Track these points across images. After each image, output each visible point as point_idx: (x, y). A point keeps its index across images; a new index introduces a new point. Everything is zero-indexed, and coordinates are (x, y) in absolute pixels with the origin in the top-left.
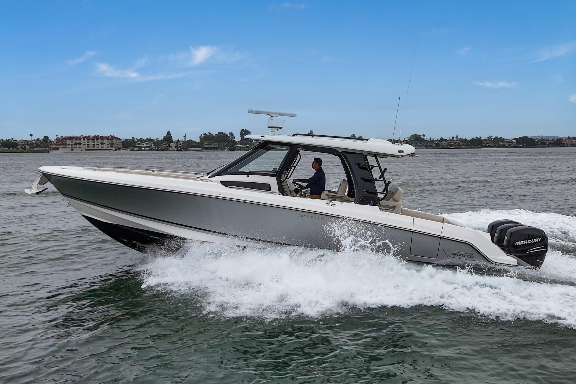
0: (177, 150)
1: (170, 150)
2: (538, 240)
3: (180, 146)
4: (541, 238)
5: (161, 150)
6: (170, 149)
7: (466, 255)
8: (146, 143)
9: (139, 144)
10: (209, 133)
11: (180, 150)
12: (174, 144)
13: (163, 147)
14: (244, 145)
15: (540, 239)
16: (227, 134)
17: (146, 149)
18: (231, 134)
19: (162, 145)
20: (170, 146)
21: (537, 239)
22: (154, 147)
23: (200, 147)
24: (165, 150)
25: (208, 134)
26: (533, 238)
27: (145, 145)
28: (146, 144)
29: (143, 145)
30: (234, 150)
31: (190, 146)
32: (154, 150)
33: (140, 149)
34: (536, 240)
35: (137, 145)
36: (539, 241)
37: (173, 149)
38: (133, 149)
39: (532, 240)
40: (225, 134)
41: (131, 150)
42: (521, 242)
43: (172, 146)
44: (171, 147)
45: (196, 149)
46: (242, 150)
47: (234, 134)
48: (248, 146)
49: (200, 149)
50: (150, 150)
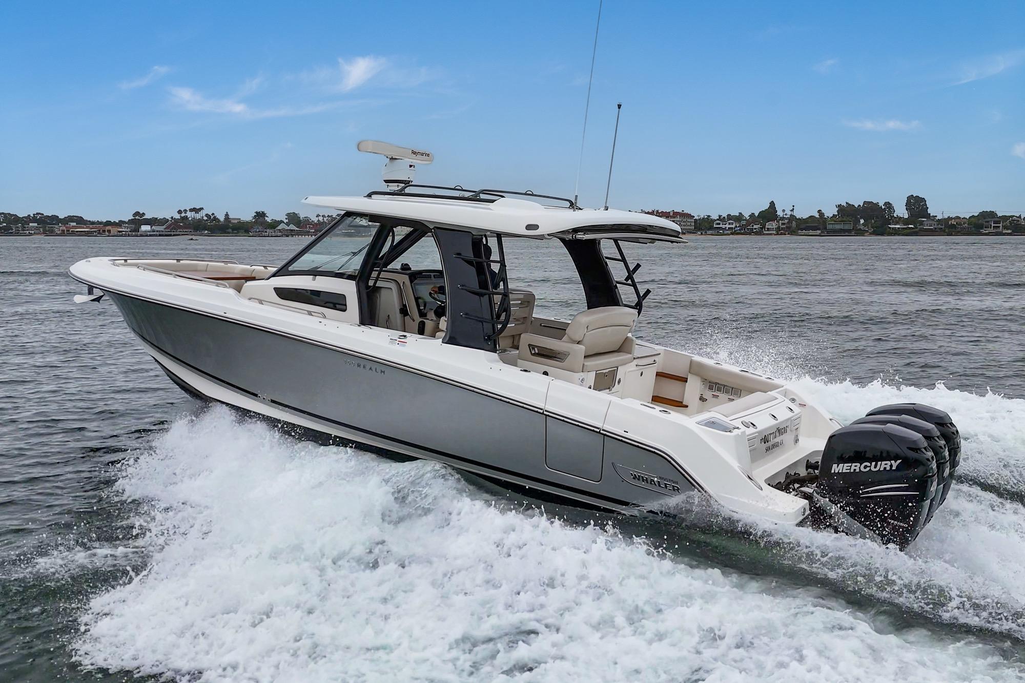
0: (778, 234)
1: (764, 234)
2: (891, 466)
3: (783, 226)
4: (899, 461)
5: (750, 234)
6: (765, 232)
7: (663, 482)
8: (729, 222)
9: (719, 224)
10: (847, 203)
11: (781, 234)
12: (774, 224)
13: (755, 229)
14: (904, 225)
15: (895, 464)
16: (881, 204)
17: (726, 232)
18: (888, 205)
19: (753, 226)
20: (766, 227)
21: (888, 462)
22: (739, 230)
23: (819, 229)
24: (757, 233)
25: (845, 204)
26: (877, 459)
27: (728, 226)
28: (729, 224)
29: (724, 226)
30: (882, 234)
31: (802, 226)
32: (738, 234)
33: (719, 232)
34: (884, 465)
35: (715, 226)
36: (894, 468)
37: (770, 232)
38: (706, 232)
39: (874, 463)
40: (877, 204)
41: (702, 233)
42: (846, 465)
43: (770, 227)
44: (768, 229)
45: (811, 232)
46: (899, 235)
47: (894, 205)
48: (912, 226)
49: (819, 232)
50: (732, 234)
